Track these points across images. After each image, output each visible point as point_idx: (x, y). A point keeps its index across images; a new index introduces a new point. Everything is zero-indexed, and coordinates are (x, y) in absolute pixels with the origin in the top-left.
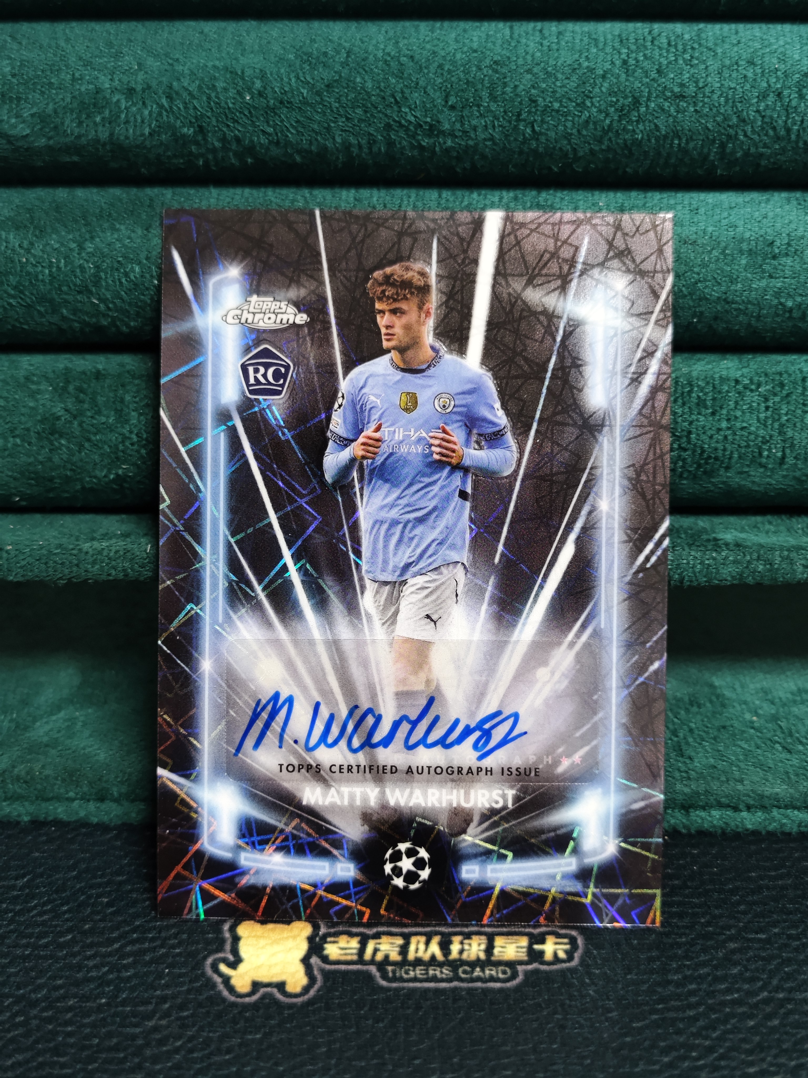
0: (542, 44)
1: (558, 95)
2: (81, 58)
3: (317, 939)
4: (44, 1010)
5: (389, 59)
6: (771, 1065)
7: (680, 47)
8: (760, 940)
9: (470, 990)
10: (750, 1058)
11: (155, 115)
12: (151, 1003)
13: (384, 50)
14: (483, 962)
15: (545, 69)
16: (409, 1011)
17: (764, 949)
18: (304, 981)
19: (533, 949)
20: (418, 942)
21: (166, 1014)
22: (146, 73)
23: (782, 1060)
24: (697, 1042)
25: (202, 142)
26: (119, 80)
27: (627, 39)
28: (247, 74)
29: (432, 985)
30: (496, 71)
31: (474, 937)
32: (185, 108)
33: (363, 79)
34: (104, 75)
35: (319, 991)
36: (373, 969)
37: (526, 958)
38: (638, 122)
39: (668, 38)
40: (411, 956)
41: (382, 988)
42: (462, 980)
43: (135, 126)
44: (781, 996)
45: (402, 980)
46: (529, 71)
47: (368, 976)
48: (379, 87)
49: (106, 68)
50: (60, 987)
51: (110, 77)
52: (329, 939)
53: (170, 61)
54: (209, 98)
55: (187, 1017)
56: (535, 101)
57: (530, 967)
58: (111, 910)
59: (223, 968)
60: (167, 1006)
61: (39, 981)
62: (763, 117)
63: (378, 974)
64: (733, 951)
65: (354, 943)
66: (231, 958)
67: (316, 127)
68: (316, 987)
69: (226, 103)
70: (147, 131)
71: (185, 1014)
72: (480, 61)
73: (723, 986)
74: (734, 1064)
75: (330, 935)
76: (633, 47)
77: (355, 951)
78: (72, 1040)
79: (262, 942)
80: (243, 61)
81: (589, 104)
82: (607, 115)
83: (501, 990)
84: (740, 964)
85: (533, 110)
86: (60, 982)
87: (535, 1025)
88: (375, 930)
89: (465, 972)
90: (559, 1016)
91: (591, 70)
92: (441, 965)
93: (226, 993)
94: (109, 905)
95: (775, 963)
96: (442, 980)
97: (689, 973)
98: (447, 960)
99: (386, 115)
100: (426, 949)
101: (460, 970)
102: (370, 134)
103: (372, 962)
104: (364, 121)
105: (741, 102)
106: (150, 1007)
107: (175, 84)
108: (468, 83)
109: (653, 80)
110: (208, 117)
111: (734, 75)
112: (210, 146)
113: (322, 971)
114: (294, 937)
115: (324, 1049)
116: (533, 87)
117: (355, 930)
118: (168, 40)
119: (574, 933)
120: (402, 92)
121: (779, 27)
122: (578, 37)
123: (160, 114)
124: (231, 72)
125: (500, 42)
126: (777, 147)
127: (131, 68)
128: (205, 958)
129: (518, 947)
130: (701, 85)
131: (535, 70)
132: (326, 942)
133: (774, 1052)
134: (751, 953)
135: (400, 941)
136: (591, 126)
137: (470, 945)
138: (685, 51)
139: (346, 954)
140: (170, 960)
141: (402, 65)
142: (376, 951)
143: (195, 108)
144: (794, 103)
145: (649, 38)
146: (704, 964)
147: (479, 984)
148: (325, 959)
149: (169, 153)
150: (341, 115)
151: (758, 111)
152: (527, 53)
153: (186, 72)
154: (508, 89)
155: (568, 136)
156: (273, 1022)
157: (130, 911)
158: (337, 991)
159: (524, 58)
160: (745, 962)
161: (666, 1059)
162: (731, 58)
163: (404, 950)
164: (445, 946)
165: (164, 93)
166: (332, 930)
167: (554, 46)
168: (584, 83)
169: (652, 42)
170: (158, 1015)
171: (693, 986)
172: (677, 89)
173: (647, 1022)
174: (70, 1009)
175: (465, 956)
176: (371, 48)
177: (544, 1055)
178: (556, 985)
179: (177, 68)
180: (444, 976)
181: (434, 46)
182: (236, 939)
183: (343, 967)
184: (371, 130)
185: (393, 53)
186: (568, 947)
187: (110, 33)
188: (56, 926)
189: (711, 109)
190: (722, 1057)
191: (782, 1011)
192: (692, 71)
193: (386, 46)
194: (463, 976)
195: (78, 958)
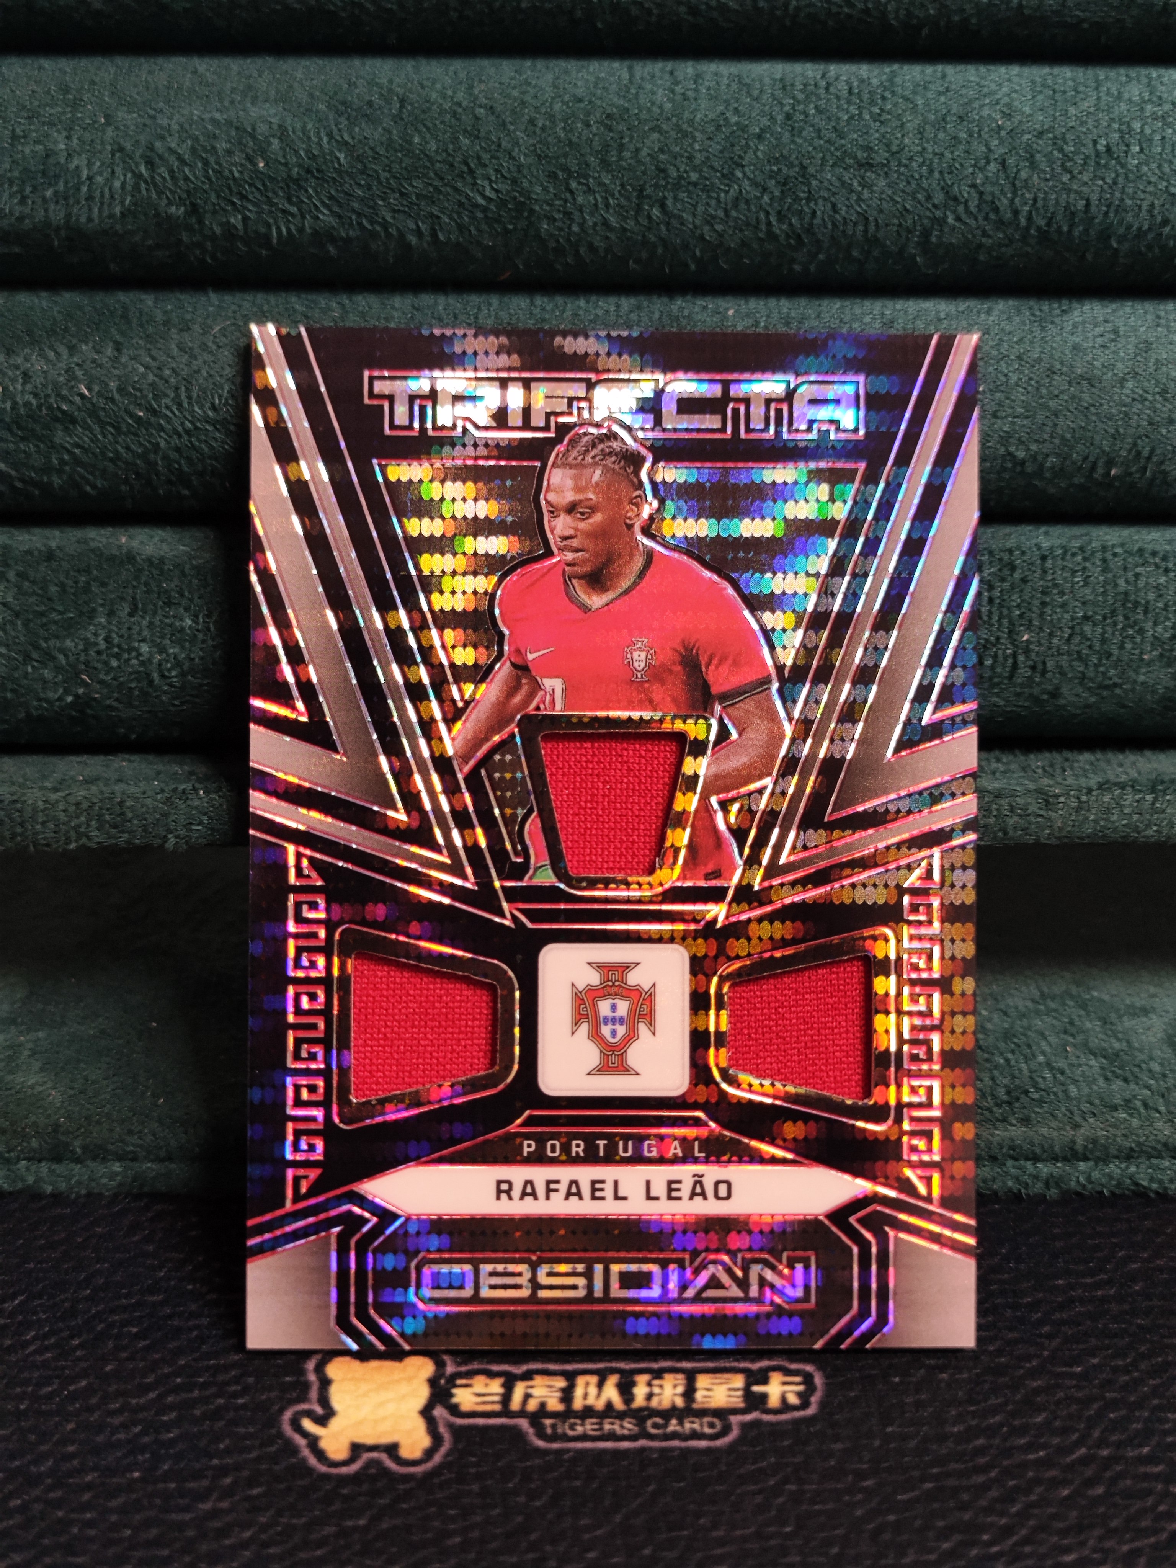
0: (673, 92)
1: (697, 162)
2: (24, 107)
3: (442, 1382)
4: (51, 1488)
5: (460, 110)
6: (1095, 1550)
7: (866, 96)
8: (1073, 1376)
9: (663, 1451)
10: (1066, 1542)
11: (129, 188)
12: (206, 1477)
13: (452, 98)
14: (681, 1410)
15: (678, 126)
16: (578, 1483)
17: (1079, 1388)
18: (425, 1441)
19: (753, 1393)
20: (587, 1384)
21: (228, 1493)
22: (117, 128)
23: (1109, 1544)
24: (989, 1520)
25: (196, 226)
26: (79, 139)
27: (792, 85)
28: (259, 131)
29: (609, 1445)
30: (610, 129)
31: (667, 1376)
32: (173, 177)
33: (423, 138)
34: (58, 131)
35: (447, 1455)
36: (524, 1423)
37: (742, 1405)
38: (808, 200)
39: (848, 82)
40: (578, 1403)
41: (538, 1451)
42: (651, 1437)
43: (102, 204)
44: (1105, 1453)
45: (566, 1438)
46: (656, 129)
47: (516, 1434)
48: (446, 151)
49: (60, 121)
50: (73, 1456)
51: (65, 134)
52: (459, 1382)
53: (151, 112)
54: (206, 163)
55: (259, 1496)
56: (663, 171)
57: (748, 1417)
58: (142, 1344)
59: (308, 1425)
60: (228, 1481)
61: (44, 1448)
62: (981, 193)
63: (531, 1431)
64: (1037, 1391)
65: (496, 1387)
66: (319, 1410)
67: (356, 205)
68: (443, 1450)
69: (231, 172)
70: (118, 210)
71: (255, 1491)
72: (588, 114)
73: (1023, 1441)
74: (1043, 1550)
75: (460, 1375)
76: (801, 96)
77: (497, 1398)
78: (92, 1532)
79: (364, 1387)
80: (254, 112)
81: (739, 174)
82: (765, 190)
83: (708, 1451)
84: (1045, 1410)
85: (662, 182)
86: (71, 1449)
87: (759, 1499)
88: (524, 1368)
89: (655, 1426)
90: (792, 1487)
91: (744, 129)
92: (621, 1416)
93: (313, 1461)
94: (137, 1337)
95: (1095, 1406)
96: (623, 1438)
97: (974, 1423)
98: (631, 1410)
99: (456, 190)
100: (599, 1395)
101: (649, 1423)
102: (432, 215)
103: (522, 1413)
104: (425, 197)
105: (950, 173)
106: (205, 1483)
107: (158, 145)
108: (570, 143)
109: (828, 141)
110: (206, 192)
111: (941, 135)
112: (207, 232)
113: (451, 1426)
114: (409, 1379)
115: (458, 1540)
116: (661, 150)
117: (495, 1368)
118: (147, 81)
119: (809, 1368)
120: (479, 158)
121: (1002, 69)
122: (725, 81)
123: (137, 187)
124: (237, 128)
125: (614, 87)
126: (1001, 235)
127: (95, 122)
128: (281, 1411)
129: (730, 1390)
130: (894, 148)
131: (664, 127)
132: (455, 1386)
133: (1098, 1532)
134: (1061, 1394)
135: (561, 1383)
136: (743, 206)
137: (661, 1386)
138: (872, 102)
139: (484, 1403)
140: (231, 1414)
141: (477, 118)
142: (527, 1397)
143: (186, 179)
144: (1024, 174)
145: (823, 83)
146: (995, 1410)
147: (676, 1443)
148: (454, 1410)
149: (150, 242)
150: (392, 189)
151: (973, 186)
152: (653, 104)
153: (175, 127)
154: (627, 154)
155: (710, 220)
156: (382, 1501)
157: (170, 1346)
158: (474, 1455)
159: (649, 110)
160: (1053, 1407)
161: (946, 1545)
162: (937, 111)
163: (567, 1395)
164: (626, 1389)
165: (142, 157)
166: (463, 1369)
167: (690, 94)
168: (733, 145)
169: (827, 89)
170: (215, 1495)
171: (981, 1441)
172: (861, 155)
173: (917, 1493)
174: (89, 1487)
175: (654, 1403)
176: (434, 95)
177: (773, 1542)
178: (786, 1443)
179: (159, 121)
180: (626, 1432)
181: (523, 93)
182: (325, 1383)
183: (481, 1421)
184: (435, 211)
185: (465, 103)
186: (801, 1388)
187: (65, 73)
188: (63, 1368)
189: (909, 183)
190: (1025, 1541)
191: (1108, 1474)
192: (883, 130)
193: (455, 93)
194: (653, 1431)
195: (97, 1415)
